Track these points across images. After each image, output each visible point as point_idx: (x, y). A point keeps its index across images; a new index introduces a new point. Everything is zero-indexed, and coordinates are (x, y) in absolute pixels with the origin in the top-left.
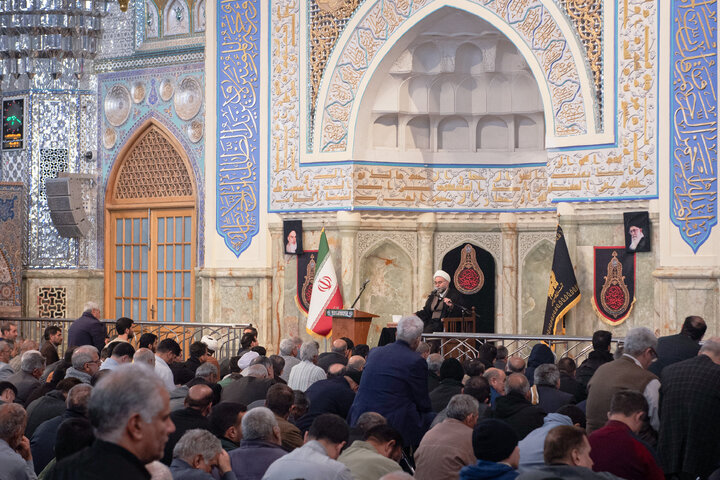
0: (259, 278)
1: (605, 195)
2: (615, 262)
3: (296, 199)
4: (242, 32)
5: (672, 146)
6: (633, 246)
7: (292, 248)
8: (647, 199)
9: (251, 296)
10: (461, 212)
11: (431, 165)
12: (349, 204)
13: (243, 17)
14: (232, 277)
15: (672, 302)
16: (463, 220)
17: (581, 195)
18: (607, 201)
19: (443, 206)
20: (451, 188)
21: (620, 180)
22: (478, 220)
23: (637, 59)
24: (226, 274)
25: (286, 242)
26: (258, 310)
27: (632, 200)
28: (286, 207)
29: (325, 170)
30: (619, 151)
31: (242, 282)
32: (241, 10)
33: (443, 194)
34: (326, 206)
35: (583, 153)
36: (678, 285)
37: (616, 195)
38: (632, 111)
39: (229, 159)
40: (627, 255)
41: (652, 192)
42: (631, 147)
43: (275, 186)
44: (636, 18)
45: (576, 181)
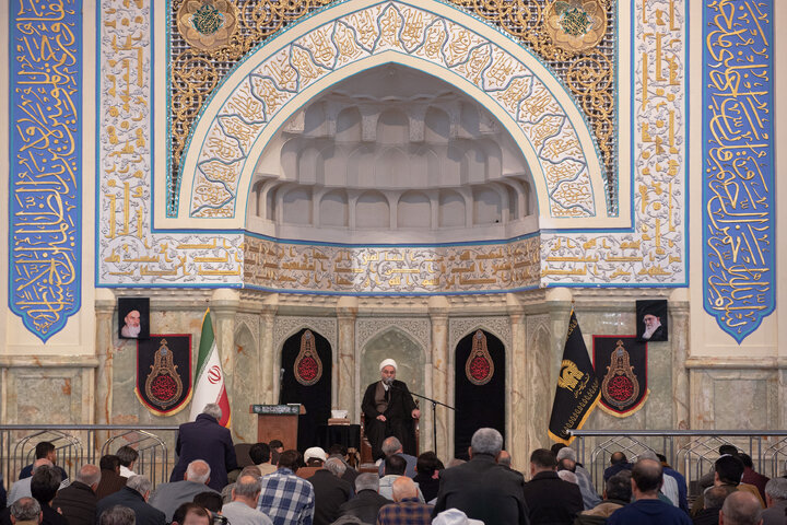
0: (81, 367)
1: (619, 281)
2: (620, 351)
3: (145, 272)
4: (52, 62)
5: (706, 234)
6: (648, 334)
7: (133, 330)
8: (671, 287)
9: (68, 391)
10: (305, 294)
11: (278, 240)
12: (237, 280)
13: (54, 44)
14: (38, 367)
15: (707, 392)
16: (303, 303)
17: (587, 279)
18: (620, 287)
19: (288, 287)
20: (295, 266)
21: (638, 267)
22: (318, 304)
23: (658, 143)
24: (30, 362)
25: (122, 324)
26: (79, 407)
27: (653, 287)
28: (128, 281)
29: (194, 240)
30: (636, 236)
31: (54, 374)
32: (50, 33)
33: (289, 273)
34: (198, 281)
35: (589, 236)
36: (715, 375)
37: (633, 281)
38: (652, 196)
39: (31, 219)
40: (636, 345)
41: (680, 279)
42: (651, 232)
43: (108, 254)
44: (658, 100)
45: (580, 266)
